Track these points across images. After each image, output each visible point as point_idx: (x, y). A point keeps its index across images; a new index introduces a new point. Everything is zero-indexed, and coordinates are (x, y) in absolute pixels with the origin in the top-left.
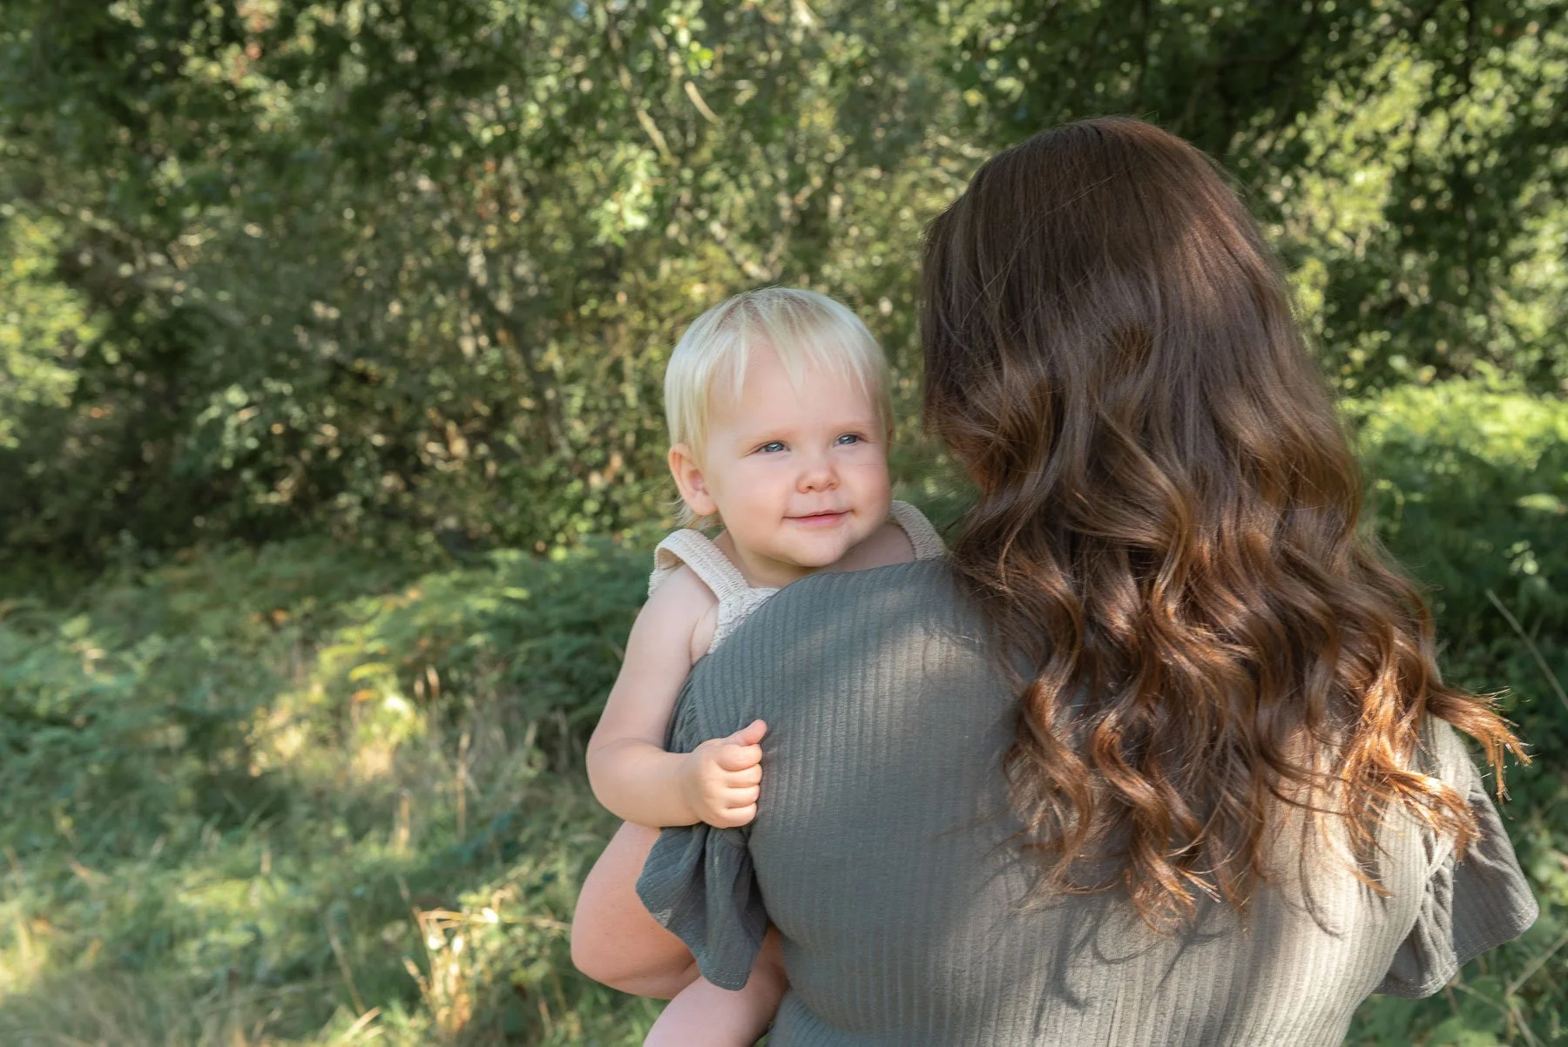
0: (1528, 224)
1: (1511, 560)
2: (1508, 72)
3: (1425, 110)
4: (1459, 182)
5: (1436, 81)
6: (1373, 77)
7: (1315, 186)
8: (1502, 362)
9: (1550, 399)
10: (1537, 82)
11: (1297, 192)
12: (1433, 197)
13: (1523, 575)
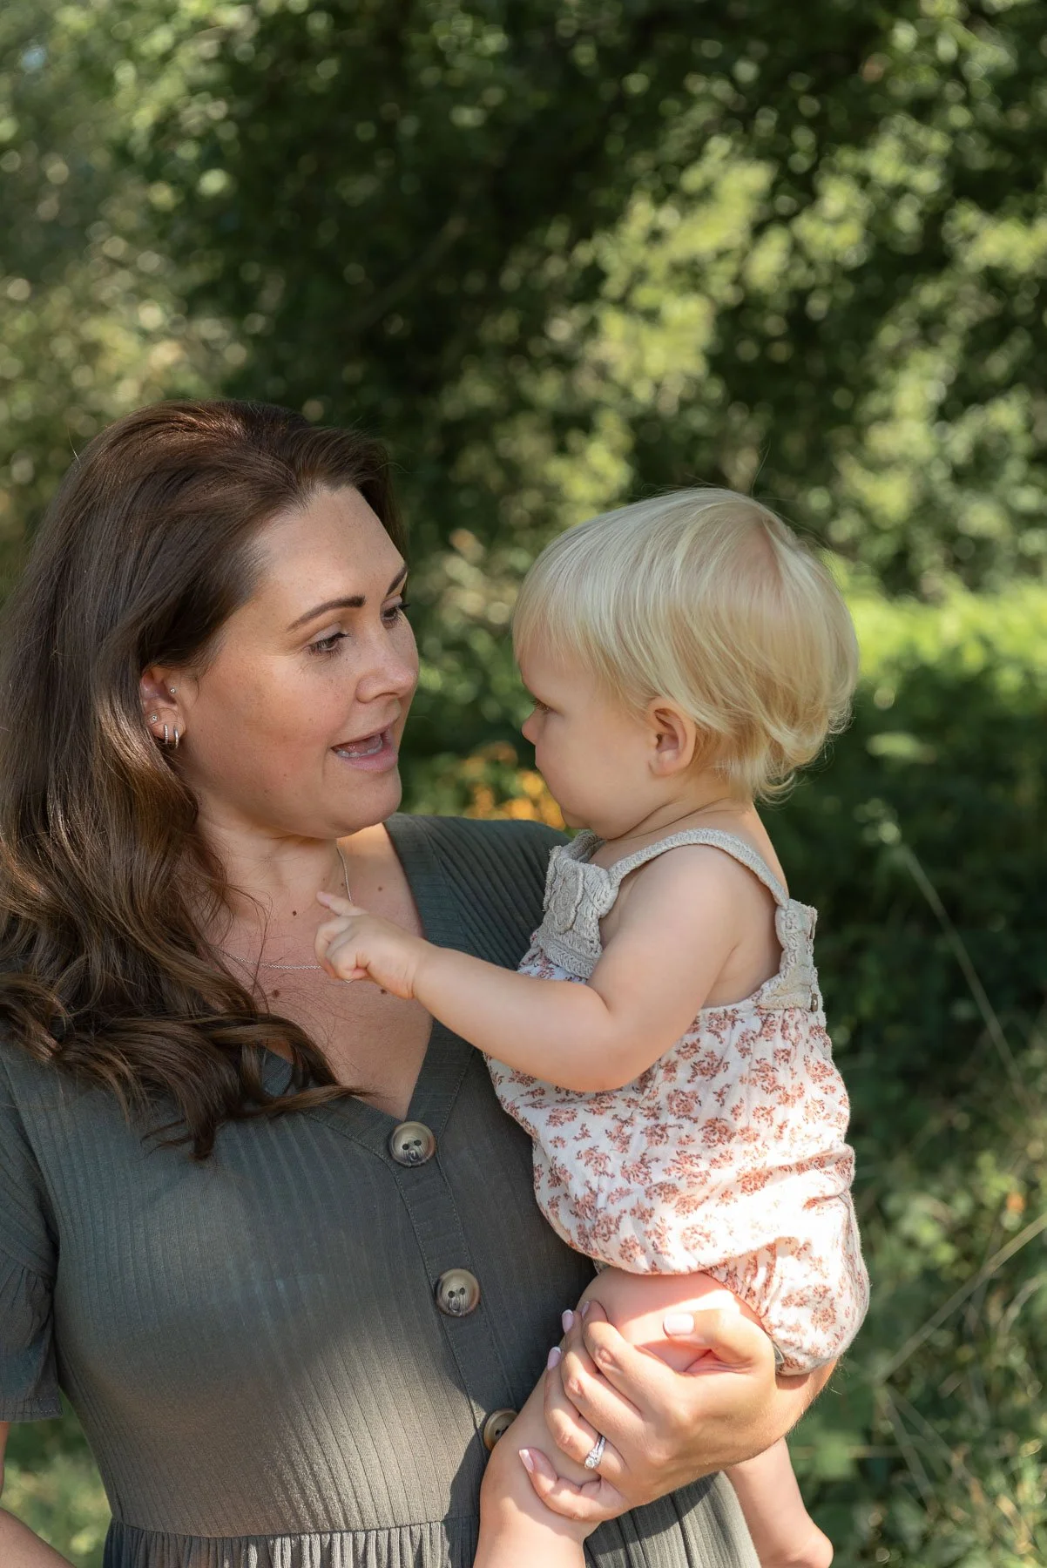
0: (884, 376)
1: (863, 826)
2: (864, 181)
3: (758, 230)
4: (801, 326)
5: (775, 189)
6: (693, 179)
7: (614, 325)
8: (849, 550)
9: (911, 604)
10: (899, 191)
11: (592, 329)
12: (765, 341)
13: (881, 846)
